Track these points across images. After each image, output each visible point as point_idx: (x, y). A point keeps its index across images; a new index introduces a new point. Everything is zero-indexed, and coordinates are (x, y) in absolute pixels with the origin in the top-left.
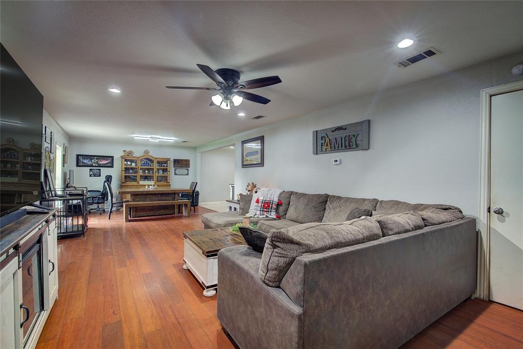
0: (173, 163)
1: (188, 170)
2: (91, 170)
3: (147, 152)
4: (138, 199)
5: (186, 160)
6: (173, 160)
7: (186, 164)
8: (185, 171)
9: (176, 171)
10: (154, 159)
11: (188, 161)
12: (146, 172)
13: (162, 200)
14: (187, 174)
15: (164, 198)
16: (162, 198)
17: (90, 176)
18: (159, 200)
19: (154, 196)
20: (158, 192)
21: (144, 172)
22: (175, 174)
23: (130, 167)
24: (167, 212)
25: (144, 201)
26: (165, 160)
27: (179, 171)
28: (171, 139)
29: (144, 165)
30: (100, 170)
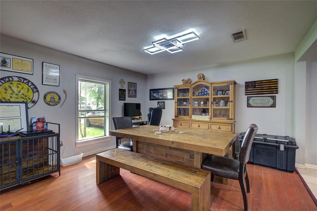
0: (244, 88)
1: (274, 98)
2: (158, 102)
3: (201, 77)
5: (270, 81)
6: (244, 84)
7: (270, 88)
8: (269, 101)
9: (251, 101)
10: (209, 85)
11: (275, 82)
12: (202, 103)
14: (274, 106)
21: (199, 104)
22: (249, 106)
23: (184, 98)
26: (226, 85)
27: (255, 100)
29: (201, 95)
30: (164, 102)
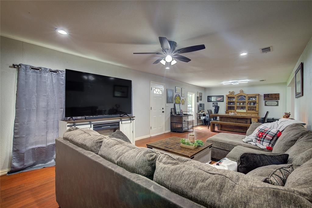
0: (263, 97)
1: (278, 102)
2: (213, 103)
3: (242, 91)
4: (223, 120)
5: (276, 94)
6: (263, 95)
7: (276, 97)
8: (275, 103)
9: (267, 103)
10: (246, 95)
12: (242, 104)
13: (238, 123)
14: (277, 105)
15: (239, 121)
16: (238, 121)
17: (213, 106)
18: (236, 122)
19: (232, 119)
20: (235, 117)
21: (240, 104)
22: (266, 105)
23: (232, 101)
24: (242, 131)
25: (226, 122)
26: (255, 96)
27: (269, 103)
28: (245, 81)
29: (240, 100)
30: (217, 103)
